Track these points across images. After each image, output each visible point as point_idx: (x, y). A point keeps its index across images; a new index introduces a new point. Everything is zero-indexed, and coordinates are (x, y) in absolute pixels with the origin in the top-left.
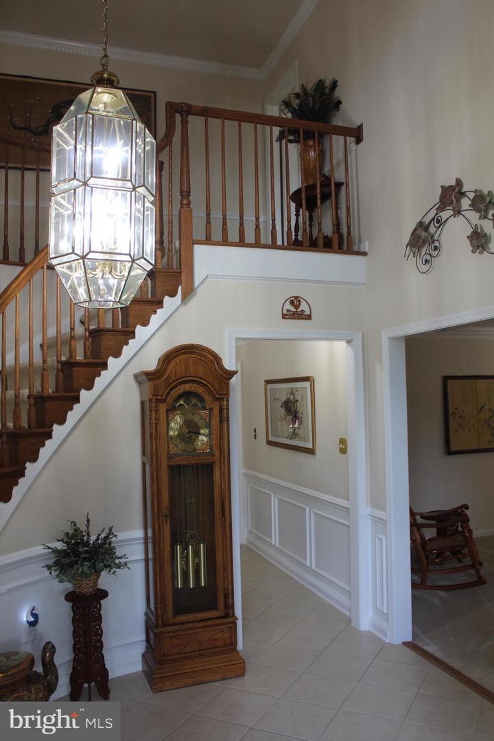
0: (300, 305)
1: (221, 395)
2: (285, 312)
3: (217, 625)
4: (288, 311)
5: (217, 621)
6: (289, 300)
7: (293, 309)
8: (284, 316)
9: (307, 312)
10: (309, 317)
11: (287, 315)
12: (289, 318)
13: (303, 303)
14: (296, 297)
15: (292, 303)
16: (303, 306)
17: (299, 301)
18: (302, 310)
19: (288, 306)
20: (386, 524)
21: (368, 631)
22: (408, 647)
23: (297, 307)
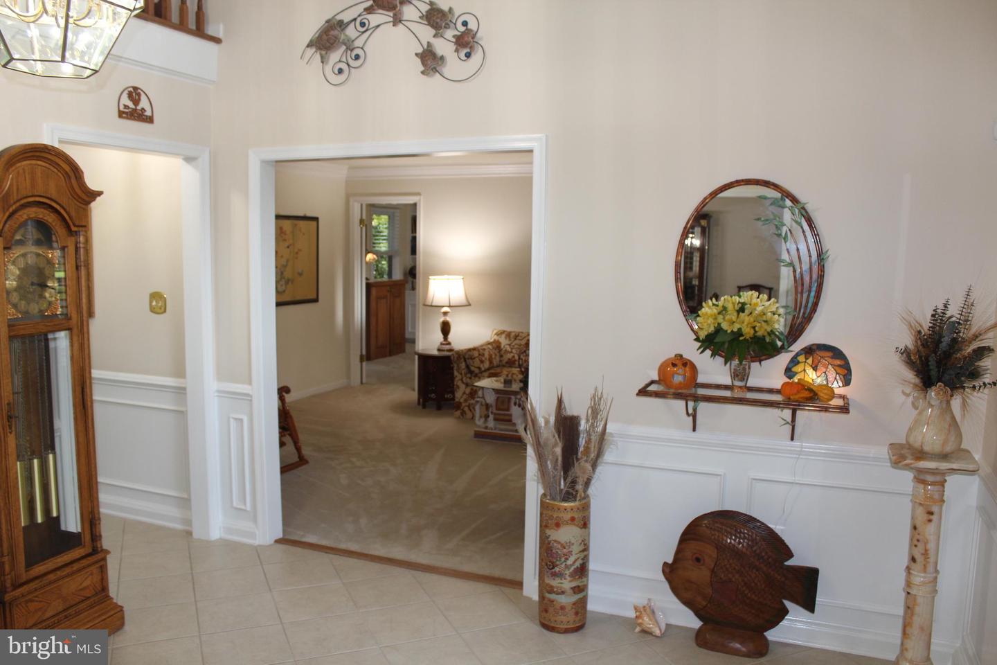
0: (139, 99)
1: (78, 226)
2: (122, 108)
3: (84, 568)
4: (126, 106)
5: (85, 562)
6: (126, 92)
7: (131, 105)
8: (121, 114)
9: (148, 113)
10: (150, 120)
11: (124, 112)
12: (127, 118)
13: (143, 97)
14: (135, 89)
15: (130, 95)
16: (144, 104)
17: (139, 95)
18: (143, 109)
19: (125, 100)
20: (251, 400)
21: (221, 539)
22: (283, 544)
23: (136, 102)
